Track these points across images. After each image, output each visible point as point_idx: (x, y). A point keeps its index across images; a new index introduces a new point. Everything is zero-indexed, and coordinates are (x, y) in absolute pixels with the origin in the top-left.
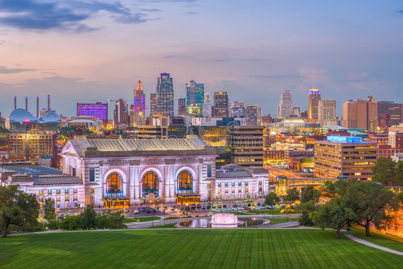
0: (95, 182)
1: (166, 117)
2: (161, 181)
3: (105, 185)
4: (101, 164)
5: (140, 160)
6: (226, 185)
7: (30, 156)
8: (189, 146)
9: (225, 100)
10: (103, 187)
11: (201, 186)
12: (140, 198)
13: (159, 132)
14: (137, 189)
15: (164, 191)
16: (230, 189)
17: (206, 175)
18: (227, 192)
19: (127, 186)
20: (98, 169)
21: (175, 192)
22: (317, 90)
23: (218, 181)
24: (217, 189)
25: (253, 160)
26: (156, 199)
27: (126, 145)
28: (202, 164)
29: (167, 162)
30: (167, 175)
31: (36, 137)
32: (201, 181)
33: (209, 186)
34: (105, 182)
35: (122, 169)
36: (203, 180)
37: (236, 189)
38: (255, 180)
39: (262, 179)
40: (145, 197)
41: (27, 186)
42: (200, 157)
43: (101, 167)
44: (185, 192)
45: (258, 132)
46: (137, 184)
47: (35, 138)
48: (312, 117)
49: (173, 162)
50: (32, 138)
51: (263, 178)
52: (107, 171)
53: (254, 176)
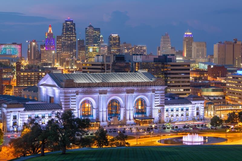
0: (71, 108)
1: (110, 55)
2: (122, 107)
3: (79, 110)
4: (77, 93)
5: (107, 90)
6: (172, 110)
8: (141, 78)
9: (118, 41)
10: (78, 112)
11: (154, 111)
12: (107, 121)
13: (103, 67)
14: (105, 114)
16: (175, 113)
18: (172, 116)
19: (97, 111)
21: (133, 116)
22: (191, 34)
23: (166, 107)
24: (166, 114)
25: (182, 90)
27: (93, 78)
28: (154, 93)
29: (128, 92)
30: (127, 102)
32: (153, 107)
34: (79, 108)
35: (93, 98)
36: (156, 106)
37: (180, 113)
38: (194, 106)
39: (199, 105)
40: (110, 120)
41: (19, 111)
42: (153, 88)
43: (77, 96)
44: (140, 116)
45: (186, 67)
46: (105, 110)
48: (186, 56)
49: (132, 92)
52: (81, 99)
53: (193, 102)
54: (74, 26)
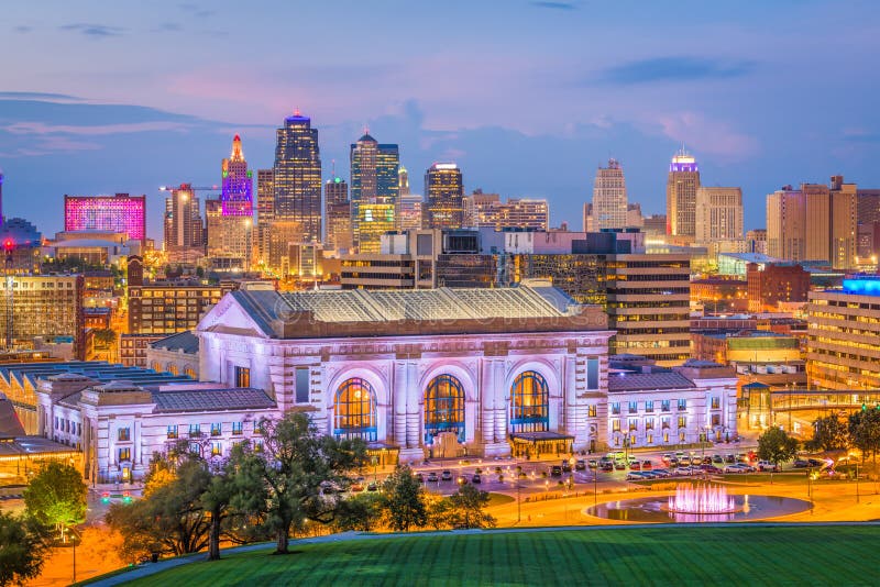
0: (310, 403)
1: (431, 232)
2: (471, 401)
3: (333, 411)
4: (325, 356)
5: (420, 345)
6: (633, 411)
7: (16, 335)
8: (534, 307)
9: (455, 187)
10: (328, 418)
11: (573, 412)
12: (421, 445)
13: (408, 270)
14: (415, 421)
15: (480, 426)
16: (641, 419)
17: (585, 384)
18: (634, 428)
19: (388, 413)
20: (316, 369)
21: (507, 430)
22: (691, 161)
23: (613, 399)
24: (611, 420)
25: (664, 344)
26: (460, 447)
27: (377, 307)
28: (573, 355)
29: (489, 350)
30: (487, 383)
31: (32, 285)
32: (572, 400)
33: (593, 413)
34: (332, 404)
35: (376, 370)
36: (579, 397)
37: (658, 419)
38: (703, 395)
39: (720, 393)
40: (432, 442)
41: (138, 415)
42: (572, 337)
43: (323, 364)
44: (529, 427)
45: (677, 269)
46: (414, 408)
47: (29, 289)
48: (678, 232)
49: (504, 349)
50: (20, 288)
51: (722, 389)
52: (336, 375)
53: (700, 383)
54: (315, 138)
